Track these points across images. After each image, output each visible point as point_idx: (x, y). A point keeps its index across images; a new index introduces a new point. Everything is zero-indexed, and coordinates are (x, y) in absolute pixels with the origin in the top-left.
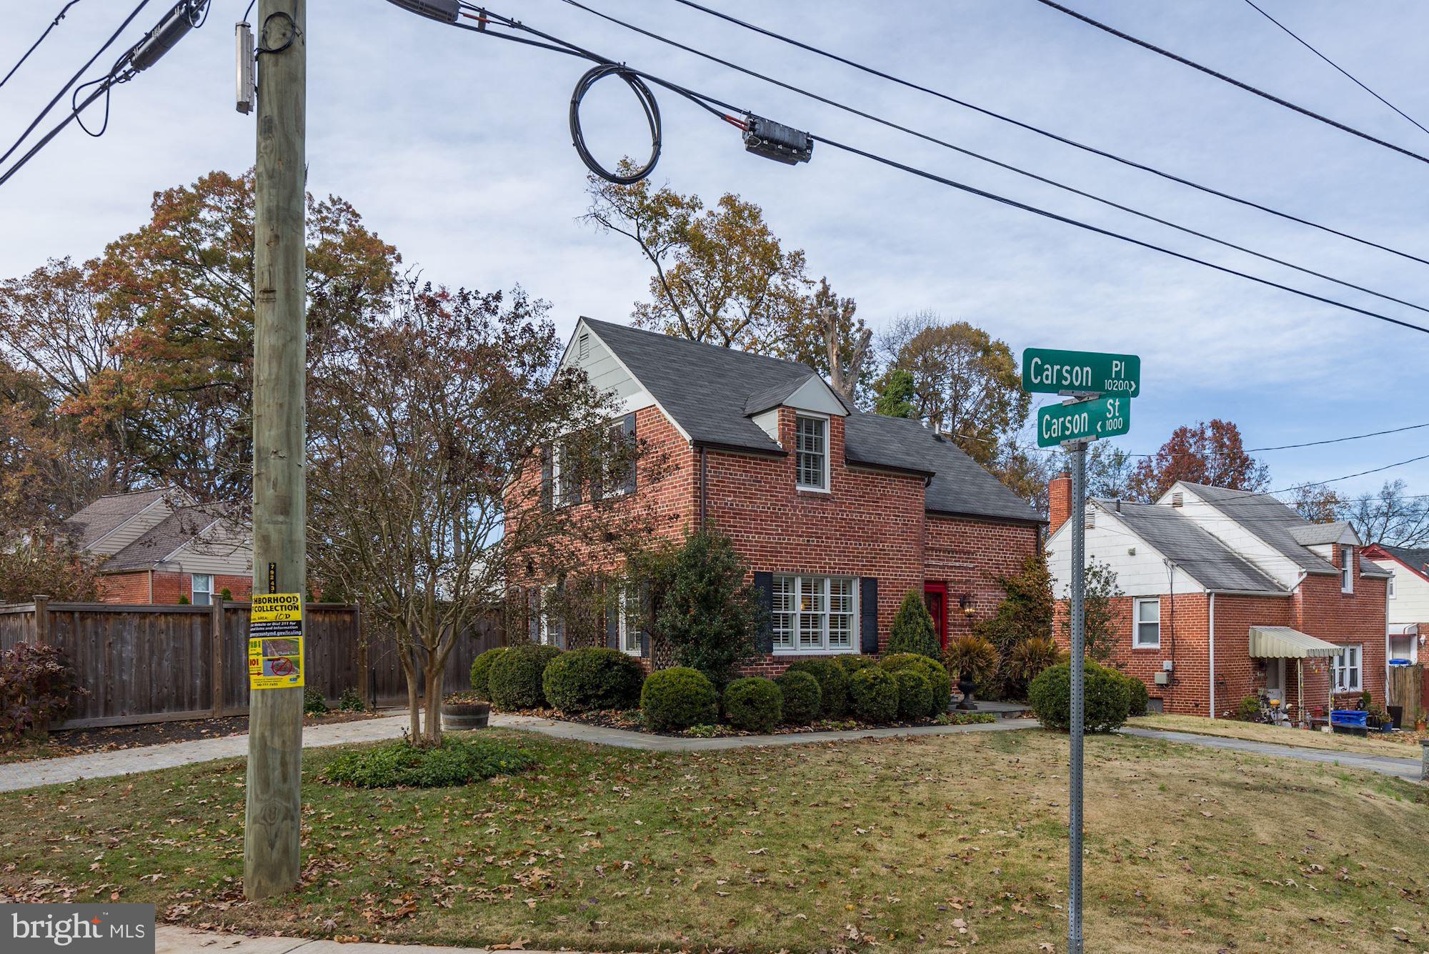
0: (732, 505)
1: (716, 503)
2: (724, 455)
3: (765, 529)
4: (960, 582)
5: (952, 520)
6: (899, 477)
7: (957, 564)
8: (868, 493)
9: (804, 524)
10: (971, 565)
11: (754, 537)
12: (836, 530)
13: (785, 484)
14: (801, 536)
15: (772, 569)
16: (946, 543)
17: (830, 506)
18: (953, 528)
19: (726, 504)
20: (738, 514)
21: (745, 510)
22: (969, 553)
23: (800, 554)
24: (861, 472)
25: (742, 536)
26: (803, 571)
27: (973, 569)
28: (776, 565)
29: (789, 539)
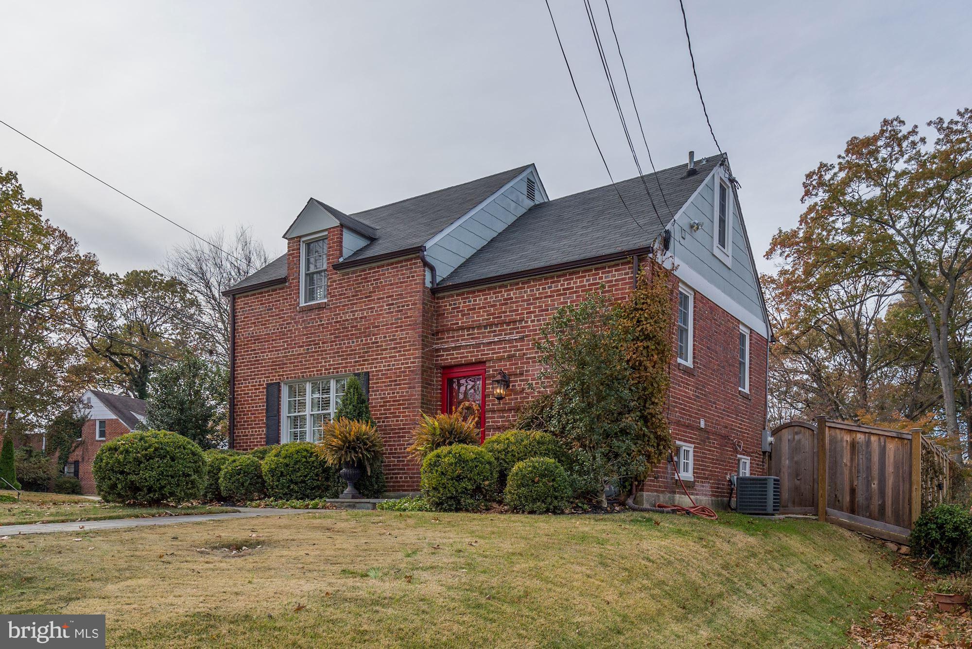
0: (253, 333)
1: (243, 335)
2: (248, 296)
3: (275, 347)
4: (500, 359)
5: (489, 289)
6: (392, 264)
7: (496, 339)
8: (361, 291)
9: (304, 335)
10: (518, 336)
11: (267, 356)
12: (331, 334)
13: (289, 305)
14: (302, 346)
15: (280, 379)
16: (482, 317)
17: (326, 313)
18: (491, 298)
19: (249, 334)
20: (257, 339)
21: (262, 335)
22: (515, 322)
23: (301, 362)
24: (353, 273)
25: (260, 357)
26: (303, 376)
27: (522, 339)
28: (283, 375)
29: (293, 352)
